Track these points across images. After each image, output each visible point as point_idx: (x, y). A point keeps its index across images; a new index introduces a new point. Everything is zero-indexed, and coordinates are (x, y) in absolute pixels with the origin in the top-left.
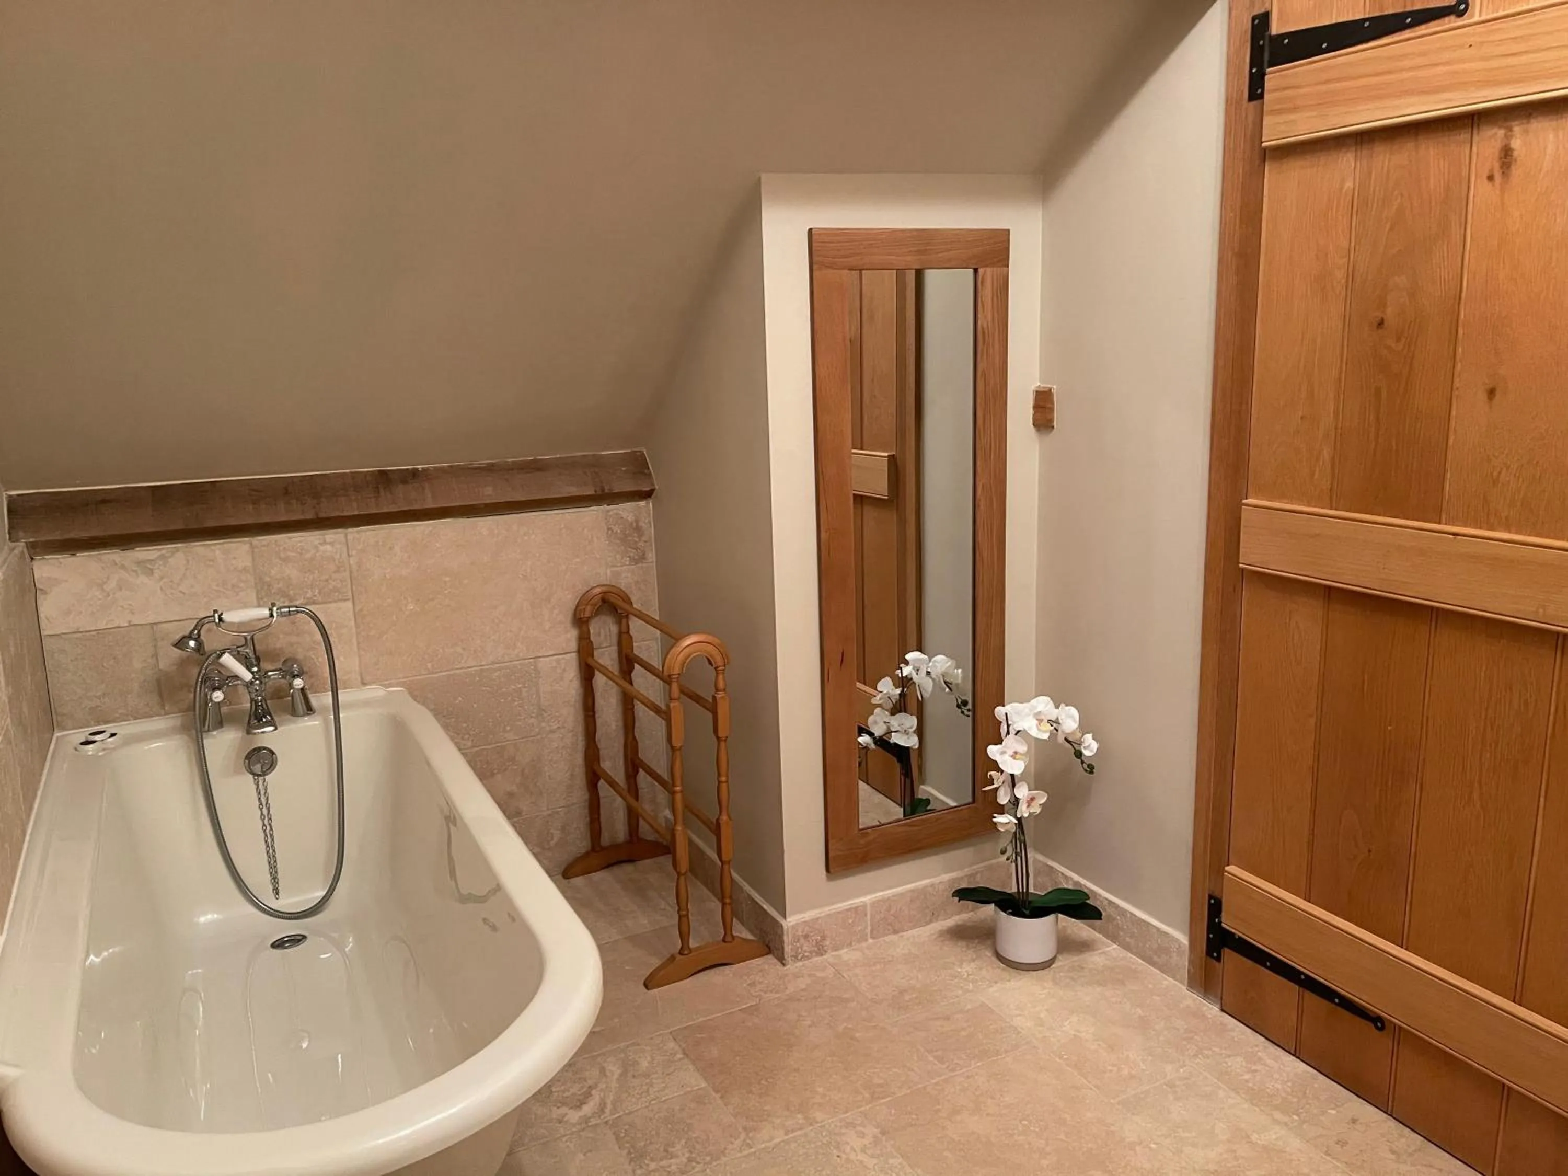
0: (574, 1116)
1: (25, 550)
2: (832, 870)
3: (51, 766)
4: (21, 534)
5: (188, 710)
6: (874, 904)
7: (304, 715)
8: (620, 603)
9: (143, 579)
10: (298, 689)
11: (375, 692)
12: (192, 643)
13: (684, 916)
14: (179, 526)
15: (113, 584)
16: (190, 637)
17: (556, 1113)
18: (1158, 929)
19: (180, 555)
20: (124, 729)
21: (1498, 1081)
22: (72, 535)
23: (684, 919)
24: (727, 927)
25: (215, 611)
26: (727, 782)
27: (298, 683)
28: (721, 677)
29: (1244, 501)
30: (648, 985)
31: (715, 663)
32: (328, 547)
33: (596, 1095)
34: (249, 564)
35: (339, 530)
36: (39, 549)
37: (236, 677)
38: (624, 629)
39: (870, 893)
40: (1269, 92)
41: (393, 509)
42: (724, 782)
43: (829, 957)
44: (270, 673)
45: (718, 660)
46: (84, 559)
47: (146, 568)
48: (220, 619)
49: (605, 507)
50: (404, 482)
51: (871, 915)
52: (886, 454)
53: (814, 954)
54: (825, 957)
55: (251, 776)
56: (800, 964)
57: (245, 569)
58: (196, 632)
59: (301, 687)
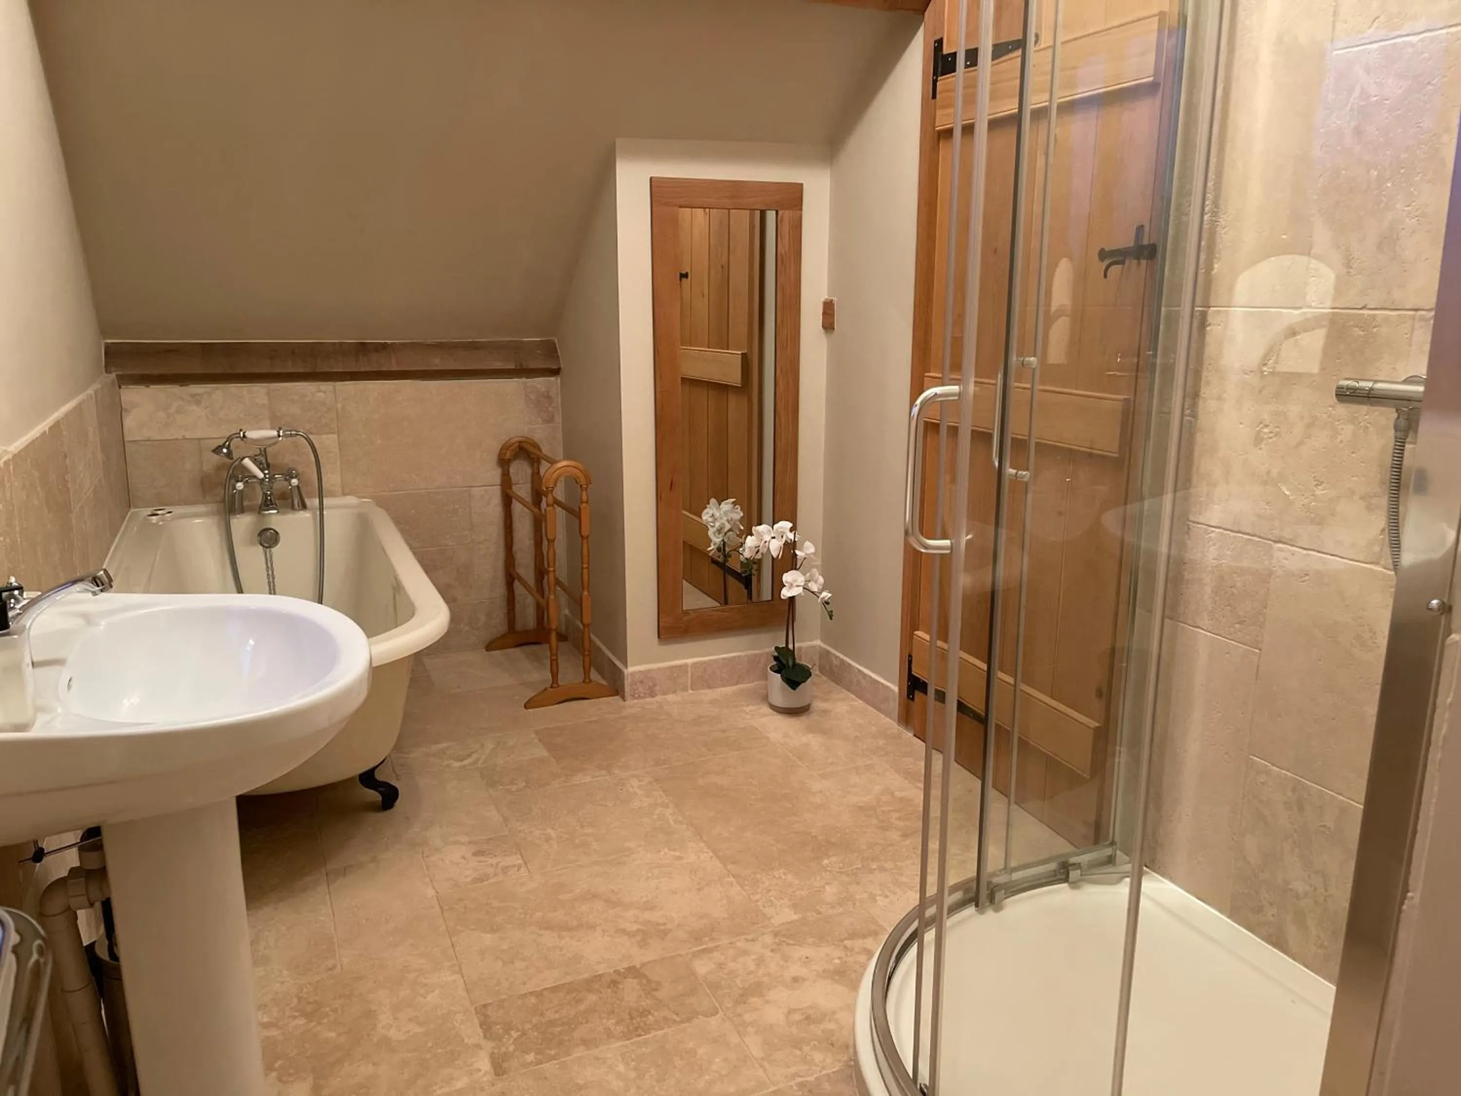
0: (457, 764)
1: (116, 381)
2: (661, 637)
3: (127, 527)
4: (113, 369)
5: (220, 502)
6: (694, 665)
7: (300, 510)
8: (531, 449)
9: (194, 407)
10: (294, 487)
11: (351, 500)
12: (225, 450)
13: (554, 660)
14: (218, 370)
15: (172, 410)
16: (223, 446)
17: (446, 763)
18: (883, 684)
19: (219, 392)
20: (178, 510)
21: (1045, 753)
22: (147, 372)
23: (555, 662)
24: (587, 673)
25: (241, 430)
26: (588, 568)
27: (295, 482)
28: (584, 493)
29: (927, 374)
30: (526, 706)
31: (580, 482)
32: (322, 394)
33: (475, 756)
34: (266, 402)
35: (331, 383)
36: (125, 380)
37: (255, 477)
38: (536, 471)
39: (693, 656)
40: (941, 92)
41: (368, 369)
42: (585, 568)
43: (658, 698)
44: (276, 476)
45: (583, 481)
46: (155, 390)
47: (196, 400)
48: (244, 436)
49: (524, 380)
50: (377, 351)
51: (692, 672)
52: (740, 352)
53: (647, 695)
54: (655, 699)
55: (261, 548)
56: (635, 701)
57: (264, 405)
58: (227, 443)
59: (296, 484)
